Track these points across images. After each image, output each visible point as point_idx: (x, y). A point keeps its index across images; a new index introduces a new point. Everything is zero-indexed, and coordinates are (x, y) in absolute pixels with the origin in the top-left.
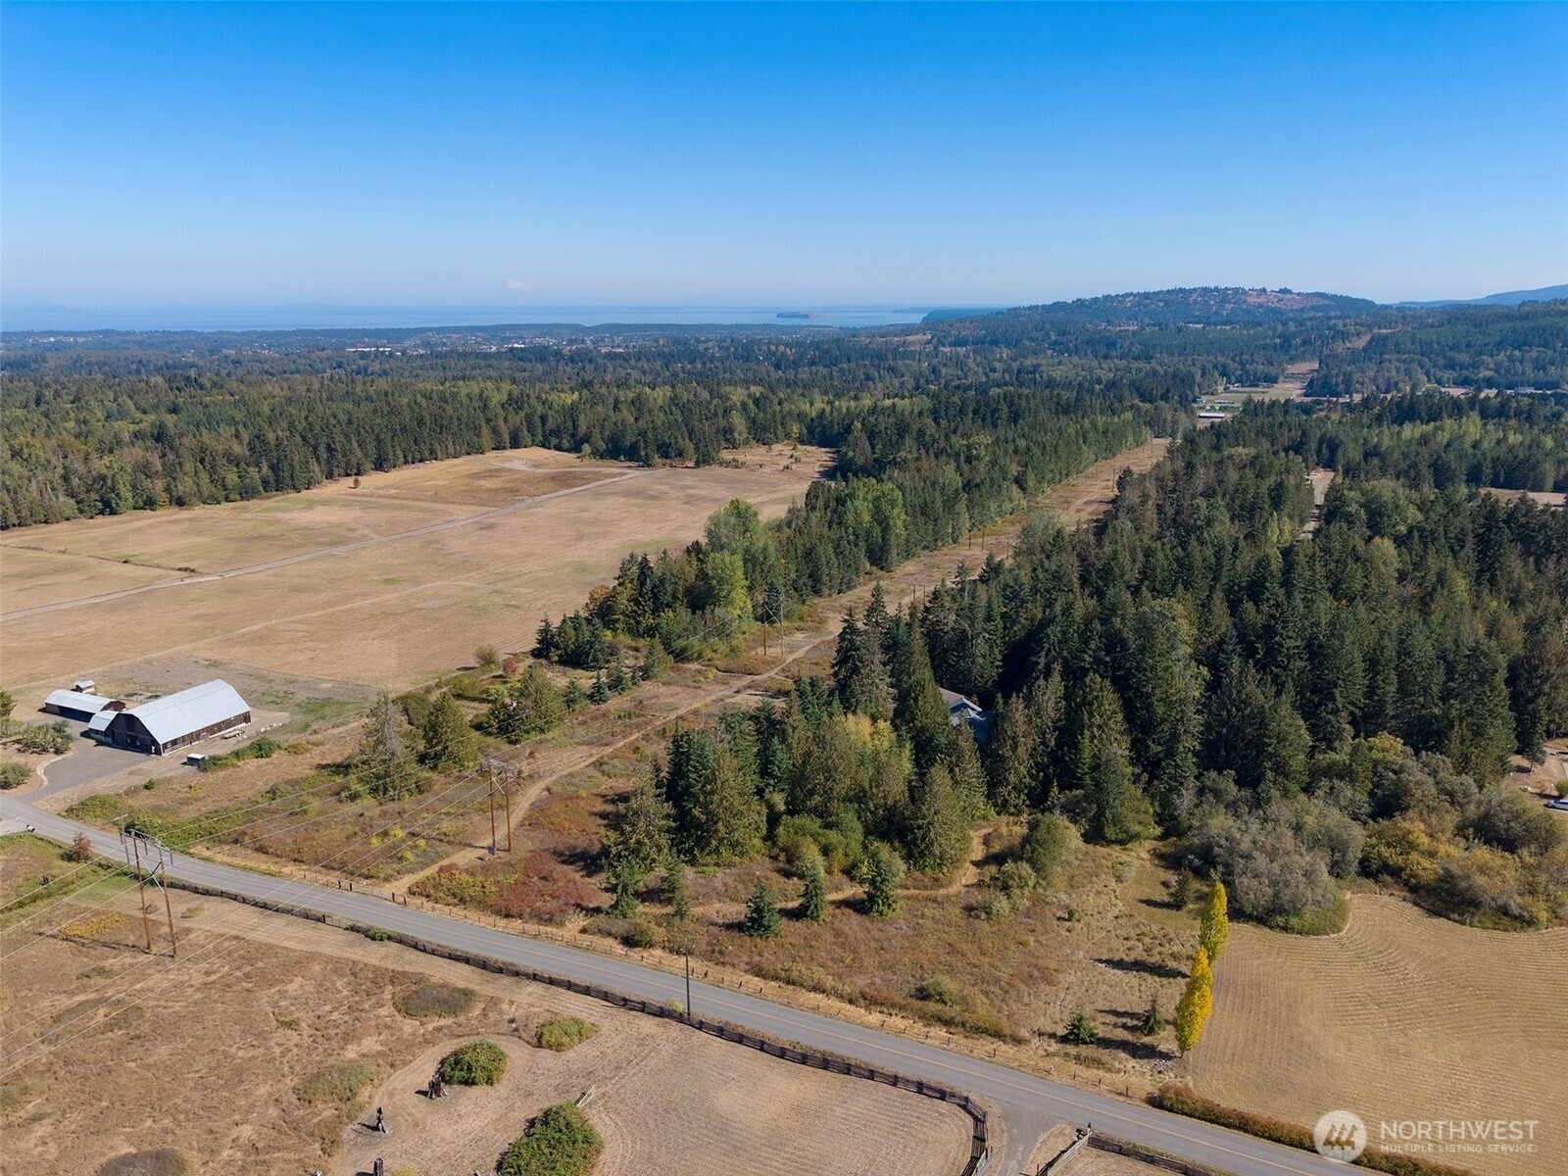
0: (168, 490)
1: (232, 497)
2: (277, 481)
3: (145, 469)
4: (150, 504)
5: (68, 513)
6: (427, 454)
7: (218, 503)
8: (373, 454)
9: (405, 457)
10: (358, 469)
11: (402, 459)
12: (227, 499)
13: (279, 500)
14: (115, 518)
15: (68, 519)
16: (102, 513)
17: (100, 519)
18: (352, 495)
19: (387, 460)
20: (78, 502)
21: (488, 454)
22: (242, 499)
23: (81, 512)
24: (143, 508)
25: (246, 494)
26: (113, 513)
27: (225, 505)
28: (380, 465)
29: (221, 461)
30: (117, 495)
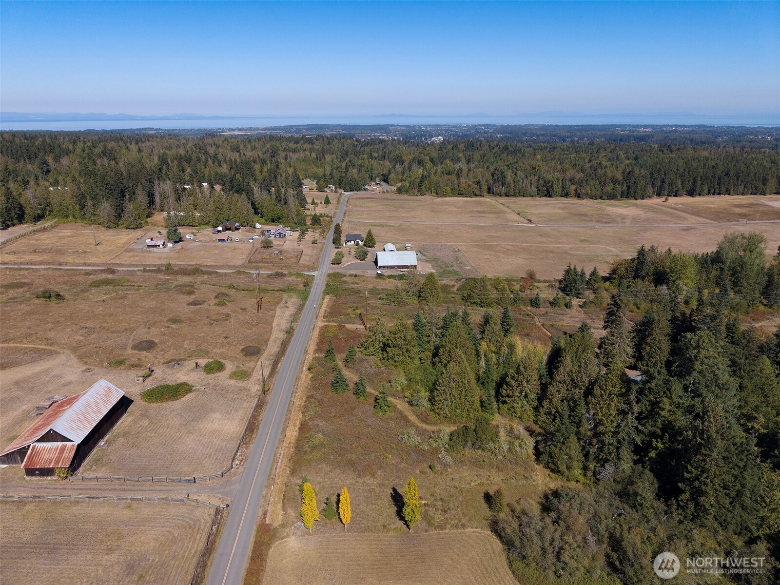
0: (576, 190)
1: (604, 197)
2: (628, 193)
3: (572, 181)
4: (566, 195)
5: (533, 194)
6: (723, 190)
7: (596, 199)
8: (689, 186)
9: (709, 190)
10: (676, 193)
11: (706, 191)
12: (601, 198)
13: (624, 202)
14: (549, 199)
15: (532, 196)
16: (546, 196)
17: (544, 198)
18: (663, 206)
19: (695, 191)
20: (538, 190)
21: (768, 196)
22: (608, 199)
23: (538, 194)
24: (564, 197)
25: (611, 197)
26: (550, 196)
27: (600, 200)
28: (691, 193)
29: (608, 180)
30: (553, 189)
